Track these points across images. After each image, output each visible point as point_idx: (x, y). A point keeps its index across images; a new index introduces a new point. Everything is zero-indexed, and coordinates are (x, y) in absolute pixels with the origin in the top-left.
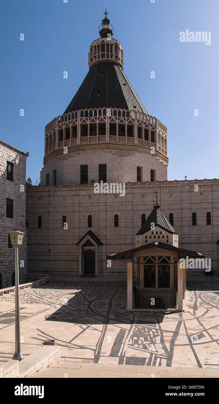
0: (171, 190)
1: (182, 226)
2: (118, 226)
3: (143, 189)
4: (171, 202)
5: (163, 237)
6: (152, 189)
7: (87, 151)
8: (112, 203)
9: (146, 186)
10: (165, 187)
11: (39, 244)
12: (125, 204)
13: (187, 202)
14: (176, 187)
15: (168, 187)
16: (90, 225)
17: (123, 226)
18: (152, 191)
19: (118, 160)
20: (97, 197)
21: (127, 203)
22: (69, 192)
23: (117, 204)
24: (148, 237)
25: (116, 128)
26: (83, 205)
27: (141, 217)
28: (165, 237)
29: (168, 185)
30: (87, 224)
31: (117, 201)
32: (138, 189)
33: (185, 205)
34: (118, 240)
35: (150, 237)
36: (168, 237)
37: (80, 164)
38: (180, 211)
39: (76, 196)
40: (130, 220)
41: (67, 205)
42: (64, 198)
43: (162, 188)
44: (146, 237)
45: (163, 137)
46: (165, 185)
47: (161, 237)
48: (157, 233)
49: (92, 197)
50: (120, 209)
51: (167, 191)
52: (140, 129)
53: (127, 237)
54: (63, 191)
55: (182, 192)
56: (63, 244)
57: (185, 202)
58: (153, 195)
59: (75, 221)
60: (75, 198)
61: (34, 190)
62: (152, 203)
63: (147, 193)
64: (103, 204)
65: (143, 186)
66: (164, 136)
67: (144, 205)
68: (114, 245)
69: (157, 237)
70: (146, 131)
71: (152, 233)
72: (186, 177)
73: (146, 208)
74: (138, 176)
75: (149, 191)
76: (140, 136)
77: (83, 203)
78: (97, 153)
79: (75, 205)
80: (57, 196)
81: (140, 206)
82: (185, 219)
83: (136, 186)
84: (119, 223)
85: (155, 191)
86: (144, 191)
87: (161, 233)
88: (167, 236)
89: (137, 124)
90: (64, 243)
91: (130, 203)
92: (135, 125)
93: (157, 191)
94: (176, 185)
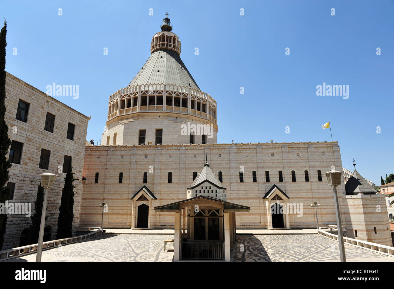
0: (220, 152)
1: (230, 183)
2: (171, 182)
3: (195, 150)
4: (220, 162)
5: (212, 192)
6: (203, 150)
7: (146, 117)
8: (166, 161)
9: (197, 148)
10: (214, 149)
11: (94, 199)
12: (178, 162)
13: (235, 162)
14: (224, 149)
15: (217, 149)
16: (145, 181)
17: (176, 182)
18: (203, 152)
19: (173, 125)
20: (153, 156)
21: (181, 162)
22: (127, 151)
23: (170, 163)
24: (198, 192)
25: (172, 100)
26: (140, 163)
27: (193, 175)
28: (214, 191)
29: (217, 148)
30: (142, 180)
31: (171, 160)
32: (191, 150)
33: (233, 164)
34: (171, 195)
35: (200, 192)
36: (216, 192)
37: (138, 128)
38: (229, 170)
39: (133, 155)
40: (183, 177)
41: (124, 163)
42: (122, 157)
43: (212, 150)
44: (196, 192)
45: (212, 109)
46: (214, 148)
47: (210, 191)
48: (206, 188)
49: (148, 156)
50: (173, 167)
51: (217, 152)
52: (193, 102)
53: (180, 192)
54: (122, 150)
55: (229, 153)
56: (118, 199)
57: (233, 162)
58: (204, 155)
59: (131, 177)
60: (132, 157)
61: (94, 149)
62: (203, 162)
63: (198, 154)
64: (158, 163)
65: (195, 148)
66: (214, 108)
67: (195, 164)
68: (168, 199)
69: (206, 191)
70: (199, 104)
71: (202, 188)
72: (233, 141)
73: (197, 167)
74: (190, 140)
75: (200, 151)
76: (193, 107)
77: (140, 162)
78: (154, 120)
79: (131, 163)
80: (115, 154)
81: (192, 165)
82: (233, 177)
83: (189, 148)
84: (173, 180)
85: (205, 152)
86: (196, 152)
87: (210, 188)
88: (216, 190)
89: (191, 97)
90: (119, 197)
91: (183, 162)
92: (189, 99)
93: (207, 152)
94: (225, 148)
